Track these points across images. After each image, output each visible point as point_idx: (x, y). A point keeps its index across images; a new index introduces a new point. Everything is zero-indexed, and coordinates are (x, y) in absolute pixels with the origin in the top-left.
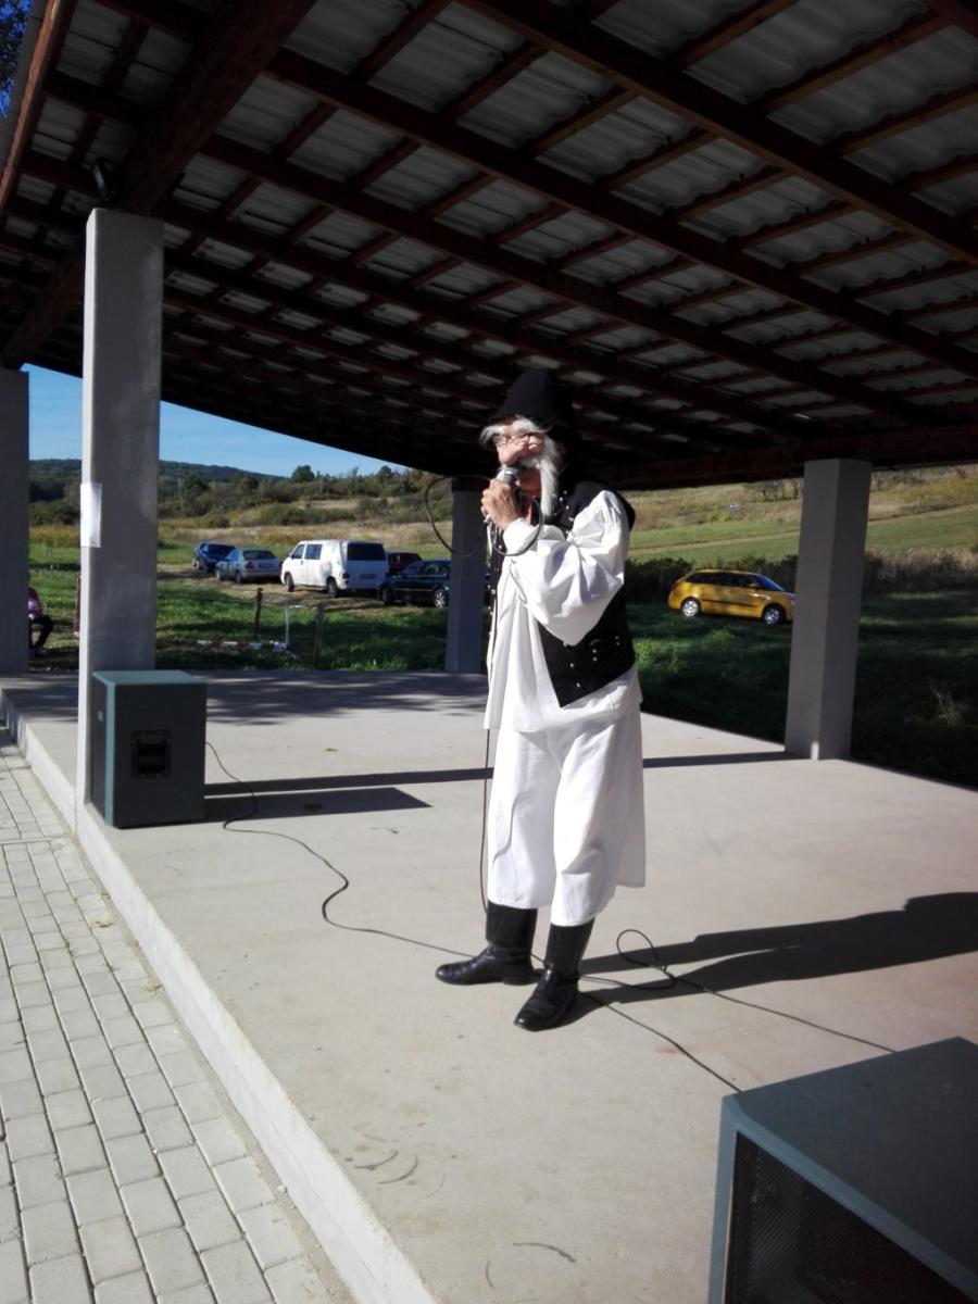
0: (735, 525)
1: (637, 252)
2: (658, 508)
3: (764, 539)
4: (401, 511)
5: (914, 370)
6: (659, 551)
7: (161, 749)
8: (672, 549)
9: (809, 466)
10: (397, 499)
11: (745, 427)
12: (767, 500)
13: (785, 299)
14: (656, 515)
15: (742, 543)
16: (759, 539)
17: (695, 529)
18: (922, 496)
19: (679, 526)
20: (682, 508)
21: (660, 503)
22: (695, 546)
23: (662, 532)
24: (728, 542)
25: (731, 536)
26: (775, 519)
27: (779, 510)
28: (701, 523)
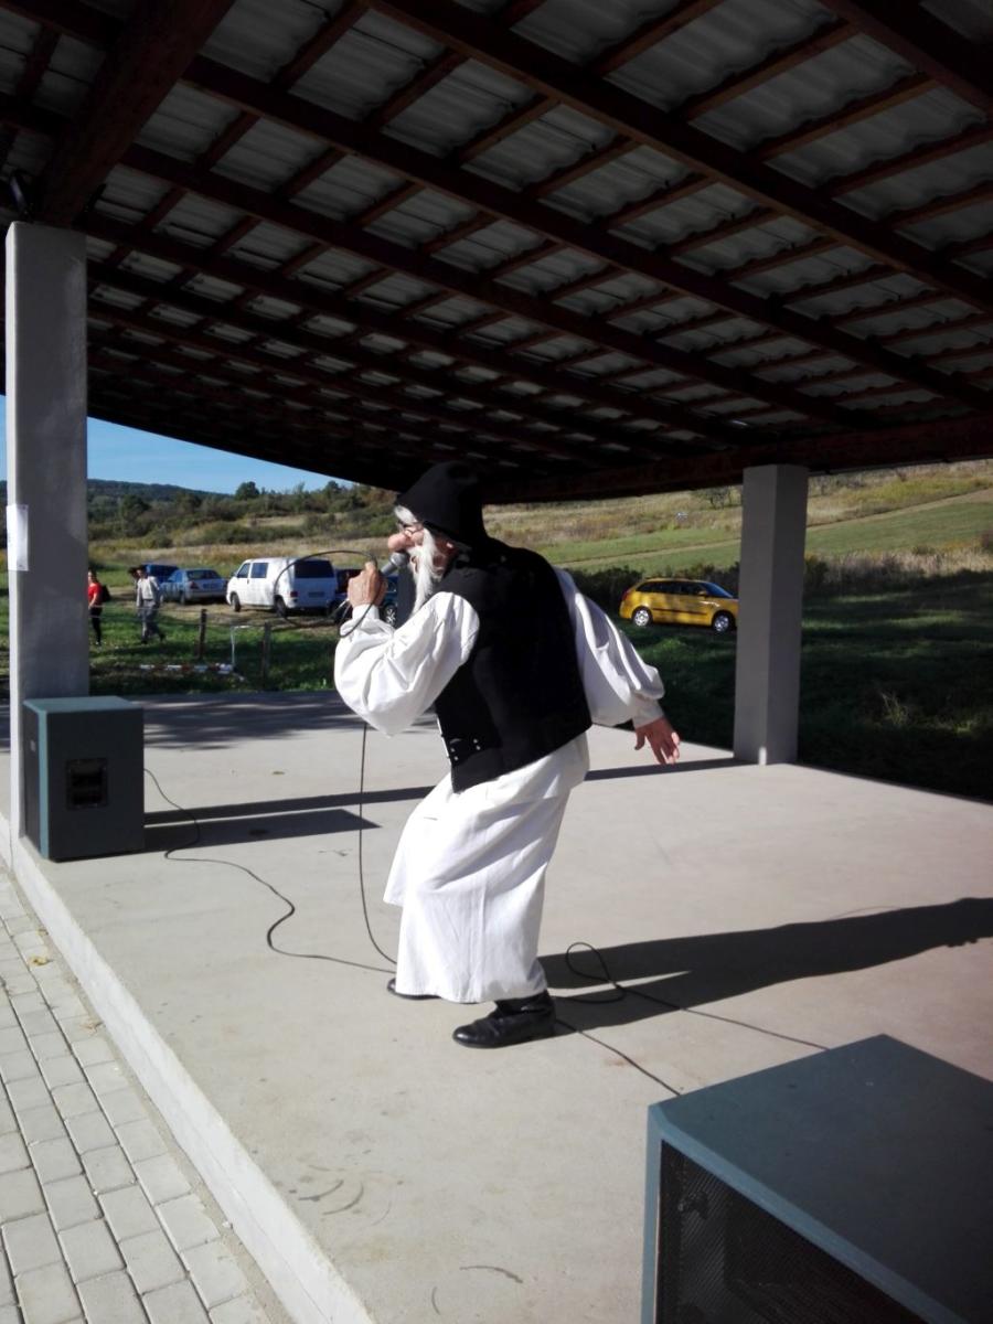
0: (684, 534)
1: (567, 261)
2: (608, 518)
3: (712, 546)
4: (349, 527)
5: (844, 374)
6: (610, 560)
7: (98, 778)
8: (622, 558)
9: (748, 472)
10: (346, 515)
11: (685, 435)
12: (714, 508)
13: (717, 306)
14: (606, 525)
15: (692, 552)
16: (706, 547)
17: (644, 538)
18: (865, 500)
19: (628, 535)
20: (631, 518)
21: (610, 513)
22: (645, 555)
23: (612, 542)
24: (678, 550)
25: (681, 544)
26: (723, 526)
27: (726, 518)
28: (650, 532)
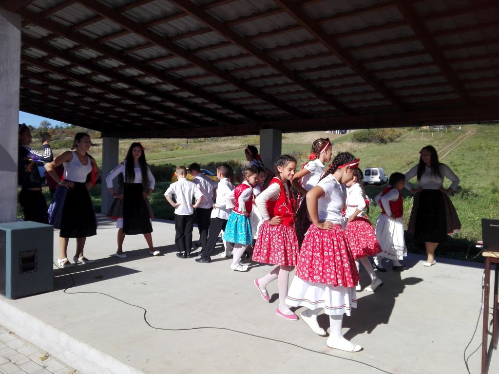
0: (185, 151)
2: (155, 144)
8: (163, 160)
12: (195, 142)
14: (154, 147)
15: (189, 158)
16: (194, 156)
17: (170, 152)
18: (247, 141)
19: (163, 151)
20: (164, 144)
21: (155, 142)
23: (158, 154)
24: (184, 157)
26: (199, 149)
27: (200, 146)
28: (172, 150)
